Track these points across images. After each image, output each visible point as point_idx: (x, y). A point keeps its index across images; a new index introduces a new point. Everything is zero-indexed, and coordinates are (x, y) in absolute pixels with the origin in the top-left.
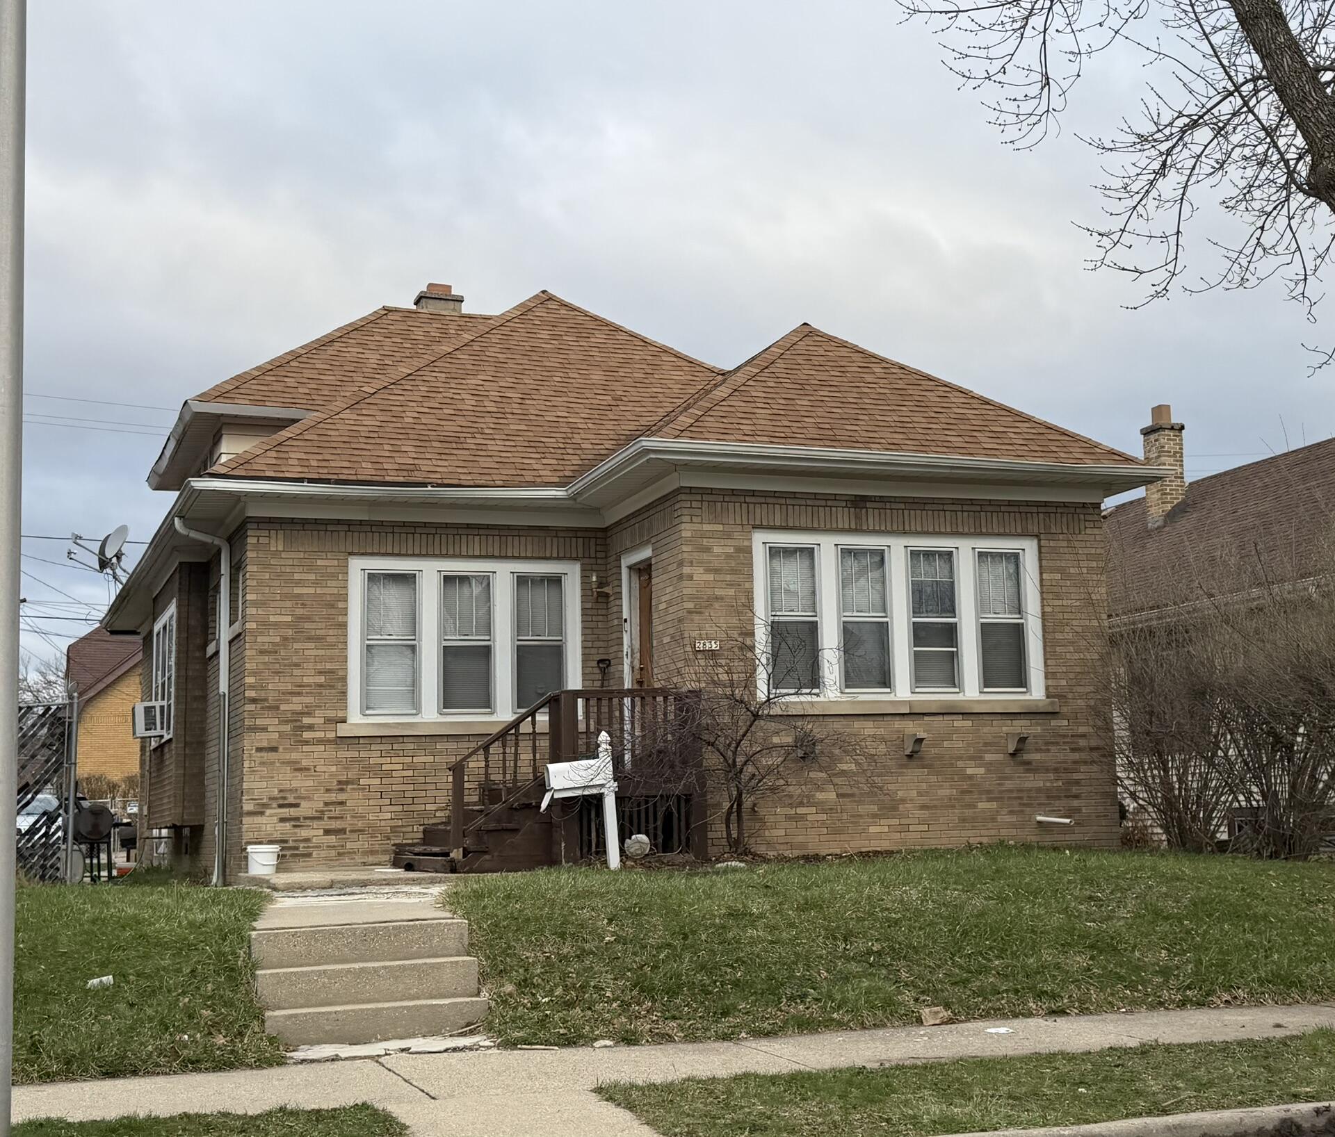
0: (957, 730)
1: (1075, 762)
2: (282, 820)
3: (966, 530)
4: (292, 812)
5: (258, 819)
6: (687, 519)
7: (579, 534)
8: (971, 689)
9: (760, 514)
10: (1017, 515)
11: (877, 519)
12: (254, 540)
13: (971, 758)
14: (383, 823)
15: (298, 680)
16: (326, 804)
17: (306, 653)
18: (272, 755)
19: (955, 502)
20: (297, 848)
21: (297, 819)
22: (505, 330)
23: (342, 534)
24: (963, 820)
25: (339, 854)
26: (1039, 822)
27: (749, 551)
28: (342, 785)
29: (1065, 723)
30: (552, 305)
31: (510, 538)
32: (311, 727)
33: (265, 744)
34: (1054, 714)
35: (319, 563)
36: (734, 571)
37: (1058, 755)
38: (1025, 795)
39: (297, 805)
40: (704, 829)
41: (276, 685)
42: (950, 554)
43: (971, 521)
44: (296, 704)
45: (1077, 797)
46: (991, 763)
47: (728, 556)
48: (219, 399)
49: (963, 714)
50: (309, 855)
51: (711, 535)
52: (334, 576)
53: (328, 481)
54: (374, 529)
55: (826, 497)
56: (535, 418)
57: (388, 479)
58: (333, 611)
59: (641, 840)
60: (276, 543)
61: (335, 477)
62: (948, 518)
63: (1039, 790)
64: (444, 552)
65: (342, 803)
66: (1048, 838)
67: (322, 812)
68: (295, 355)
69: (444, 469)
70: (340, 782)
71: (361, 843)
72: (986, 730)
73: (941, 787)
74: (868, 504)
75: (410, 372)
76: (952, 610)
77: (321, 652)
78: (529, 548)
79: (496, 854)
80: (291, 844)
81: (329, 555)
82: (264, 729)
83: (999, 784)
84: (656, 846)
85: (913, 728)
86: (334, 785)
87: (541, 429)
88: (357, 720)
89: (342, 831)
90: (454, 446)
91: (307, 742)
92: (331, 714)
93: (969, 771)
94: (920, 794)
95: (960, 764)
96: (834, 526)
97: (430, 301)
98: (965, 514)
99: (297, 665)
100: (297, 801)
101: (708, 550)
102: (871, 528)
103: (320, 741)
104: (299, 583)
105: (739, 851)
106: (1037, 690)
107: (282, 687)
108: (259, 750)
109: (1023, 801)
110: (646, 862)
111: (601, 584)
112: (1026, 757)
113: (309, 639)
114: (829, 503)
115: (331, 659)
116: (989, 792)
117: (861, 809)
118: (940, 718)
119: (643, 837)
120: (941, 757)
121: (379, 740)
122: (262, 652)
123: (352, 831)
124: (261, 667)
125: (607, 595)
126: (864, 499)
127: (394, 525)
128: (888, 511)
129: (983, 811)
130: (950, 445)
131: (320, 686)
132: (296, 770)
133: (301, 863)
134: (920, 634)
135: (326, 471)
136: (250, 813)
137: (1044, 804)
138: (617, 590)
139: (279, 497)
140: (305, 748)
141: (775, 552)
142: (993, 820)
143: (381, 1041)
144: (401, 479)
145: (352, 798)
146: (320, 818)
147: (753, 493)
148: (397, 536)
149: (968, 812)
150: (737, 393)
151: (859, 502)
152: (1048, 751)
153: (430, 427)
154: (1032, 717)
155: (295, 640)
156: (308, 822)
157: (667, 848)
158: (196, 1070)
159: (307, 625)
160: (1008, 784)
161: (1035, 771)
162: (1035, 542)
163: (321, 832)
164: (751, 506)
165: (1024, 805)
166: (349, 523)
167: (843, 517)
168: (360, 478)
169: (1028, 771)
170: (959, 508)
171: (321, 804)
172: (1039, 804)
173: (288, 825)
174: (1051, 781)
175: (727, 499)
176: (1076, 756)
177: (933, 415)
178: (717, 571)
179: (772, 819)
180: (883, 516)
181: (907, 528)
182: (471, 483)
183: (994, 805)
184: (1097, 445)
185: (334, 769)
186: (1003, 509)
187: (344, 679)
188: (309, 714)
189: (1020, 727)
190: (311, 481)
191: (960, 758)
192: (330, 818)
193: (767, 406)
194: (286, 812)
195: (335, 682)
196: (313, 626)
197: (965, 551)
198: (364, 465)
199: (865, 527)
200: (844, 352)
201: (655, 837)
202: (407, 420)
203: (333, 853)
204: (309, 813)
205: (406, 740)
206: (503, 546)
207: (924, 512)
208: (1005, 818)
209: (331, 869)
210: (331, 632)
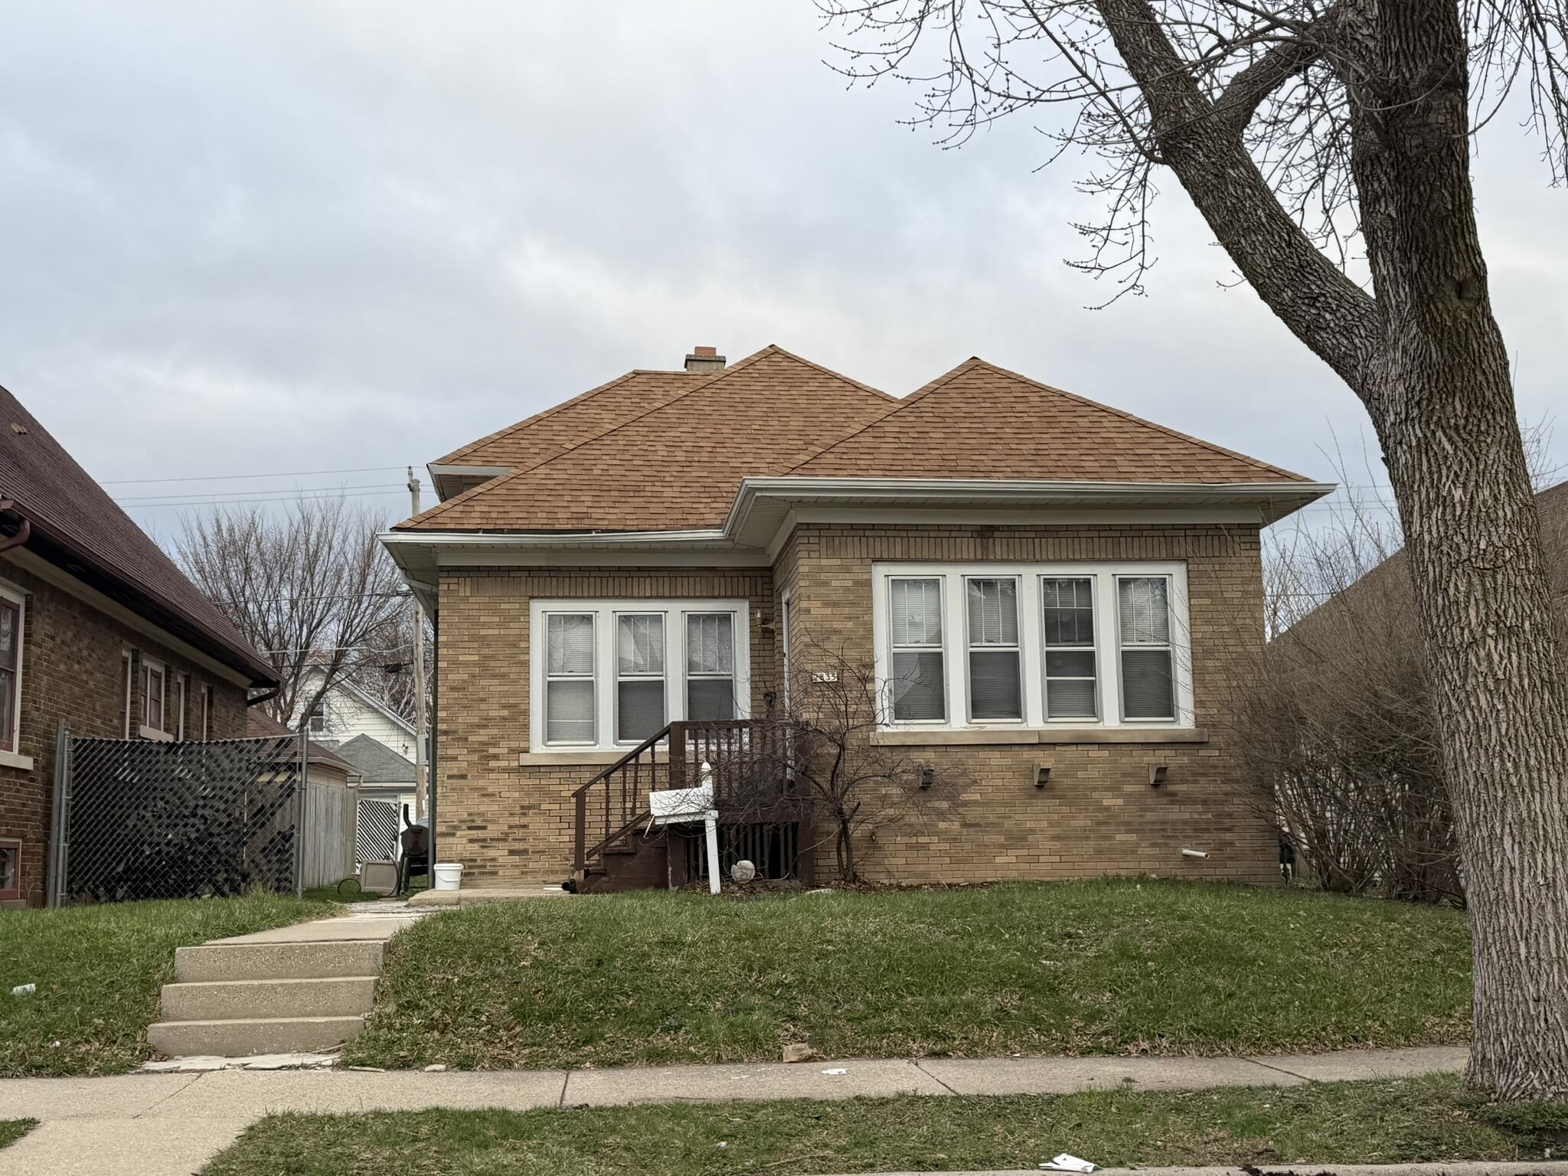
0: (1093, 761)
1: (1226, 794)
2: (471, 841)
3: (1103, 556)
4: (480, 834)
5: (449, 840)
6: (804, 554)
7: (746, 574)
8: (1111, 718)
9: (880, 548)
10: (1163, 539)
11: (1005, 548)
12: (445, 587)
13: (1108, 789)
14: (562, 845)
15: (484, 714)
16: (510, 827)
17: (492, 689)
18: (461, 782)
19: (1090, 528)
20: (484, 867)
21: (484, 840)
22: (720, 384)
23: (523, 579)
24: (1099, 852)
25: (522, 873)
26: (1186, 856)
27: (868, 584)
28: (525, 809)
29: (1217, 753)
30: (776, 358)
31: (679, 579)
32: (496, 757)
33: (455, 772)
34: (1202, 744)
35: (503, 606)
36: (852, 604)
37: (1205, 787)
38: (1169, 827)
39: (484, 828)
40: (811, 856)
41: (465, 718)
42: (1088, 582)
43: (1110, 546)
44: (483, 736)
45: (1229, 830)
46: (1130, 794)
47: (847, 589)
48: (457, 462)
49: (1098, 744)
50: (496, 873)
51: (829, 569)
52: (516, 619)
53: (501, 531)
54: (552, 574)
55: (950, 528)
56: (719, 464)
57: (558, 527)
58: (515, 650)
59: (745, 867)
60: (465, 590)
61: (509, 527)
62: (1083, 545)
63: (1185, 822)
64: (617, 594)
65: (525, 826)
66: (1195, 872)
67: (507, 834)
68: (538, 419)
69: (613, 516)
70: (522, 807)
71: (544, 863)
72: (1124, 760)
73: (1074, 818)
74: (996, 534)
75: (614, 428)
76: (1089, 638)
77: (506, 688)
78: (698, 587)
79: (613, 876)
80: (479, 862)
81: (511, 600)
82: (455, 759)
83: (1141, 816)
84: (762, 871)
85: (1044, 759)
86: (517, 810)
87: (721, 475)
88: (540, 749)
89: (525, 852)
90: (631, 494)
91: (492, 770)
92: (514, 745)
93: (1106, 802)
94: (1051, 825)
95: (1096, 795)
96: (959, 556)
97: (695, 363)
98: (1103, 540)
99: (483, 700)
100: (484, 824)
101: (826, 584)
102: (998, 557)
103: (504, 770)
104: (484, 625)
105: (848, 878)
106: (1185, 721)
107: (470, 720)
108: (450, 777)
109: (1167, 834)
110: (750, 888)
111: (765, 621)
112: (1171, 788)
113: (494, 676)
114: (954, 534)
115: (514, 694)
116: (1128, 823)
117: (987, 839)
118: (1074, 748)
119: (748, 864)
120: (1074, 789)
121: (558, 769)
122: (452, 689)
123: (533, 852)
124: (451, 701)
125: (773, 632)
126: (991, 529)
127: (570, 569)
128: (1017, 540)
129: (1122, 843)
130: (1081, 470)
131: (504, 719)
132: (483, 795)
133: (488, 880)
134: (1053, 663)
135: (502, 522)
136: (443, 835)
137: (1190, 837)
138: (779, 625)
139: (463, 547)
140: (492, 776)
141: (897, 583)
142: (1133, 852)
143: (257, 1054)
144: (569, 527)
145: (535, 822)
146: (505, 840)
147: (873, 527)
148: (573, 579)
149: (1105, 844)
150: (870, 429)
151: (985, 533)
152: (1196, 782)
153: (615, 478)
154: (1177, 747)
155: (482, 677)
156: (494, 844)
157: (775, 873)
158: (38, 1075)
159: (492, 664)
160: (1150, 816)
161: (1182, 802)
162: (1183, 567)
163: (506, 853)
164: (871, 540)
165: (1170, 837)
166: (529, 570)
167: (968, 547)
168: (531, 527)
169: (1172, 802)
170: (1096, 534)
171: (506, 827)
172: (1185, 837)
173: (476, 846)
174: (1199, 813)
175: (845, 533)
176: (1228, 788)
177: (1077, 441)
178: (834, 604)
179: (892, 847)
180: (1011, 546)
181: (1038, 557)
182: (635, 528)
183: (1133, 837)
184: (1254, 463)
185: (517, 795)
186: (1145, 533)
187: (526, 713)
188: (494, 745)
189: (1161, 757)
190: (486, 531)
191: (1095, 789)
192: (514, 840)
193: (897, 440)
194: (475, 834)
195: (519, 716)
196: (498, 664)
197: (1104, 580)
198: (539, 515)
199: (991, 557)
200: (1004, 383)
201: (762, 863)
202: (595, 472)
203: (517, 872)
204: (495, 835)
205: (582, 769)
206: (673, 586)
207: (1057, 540)
208: (1145, 850)
209: (515, 886)
210: (514, 670)
